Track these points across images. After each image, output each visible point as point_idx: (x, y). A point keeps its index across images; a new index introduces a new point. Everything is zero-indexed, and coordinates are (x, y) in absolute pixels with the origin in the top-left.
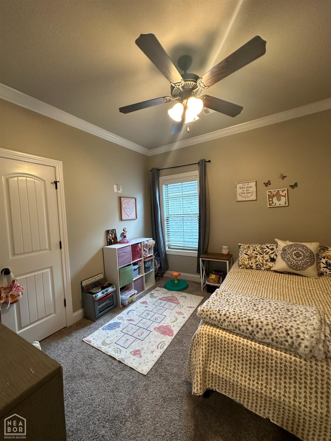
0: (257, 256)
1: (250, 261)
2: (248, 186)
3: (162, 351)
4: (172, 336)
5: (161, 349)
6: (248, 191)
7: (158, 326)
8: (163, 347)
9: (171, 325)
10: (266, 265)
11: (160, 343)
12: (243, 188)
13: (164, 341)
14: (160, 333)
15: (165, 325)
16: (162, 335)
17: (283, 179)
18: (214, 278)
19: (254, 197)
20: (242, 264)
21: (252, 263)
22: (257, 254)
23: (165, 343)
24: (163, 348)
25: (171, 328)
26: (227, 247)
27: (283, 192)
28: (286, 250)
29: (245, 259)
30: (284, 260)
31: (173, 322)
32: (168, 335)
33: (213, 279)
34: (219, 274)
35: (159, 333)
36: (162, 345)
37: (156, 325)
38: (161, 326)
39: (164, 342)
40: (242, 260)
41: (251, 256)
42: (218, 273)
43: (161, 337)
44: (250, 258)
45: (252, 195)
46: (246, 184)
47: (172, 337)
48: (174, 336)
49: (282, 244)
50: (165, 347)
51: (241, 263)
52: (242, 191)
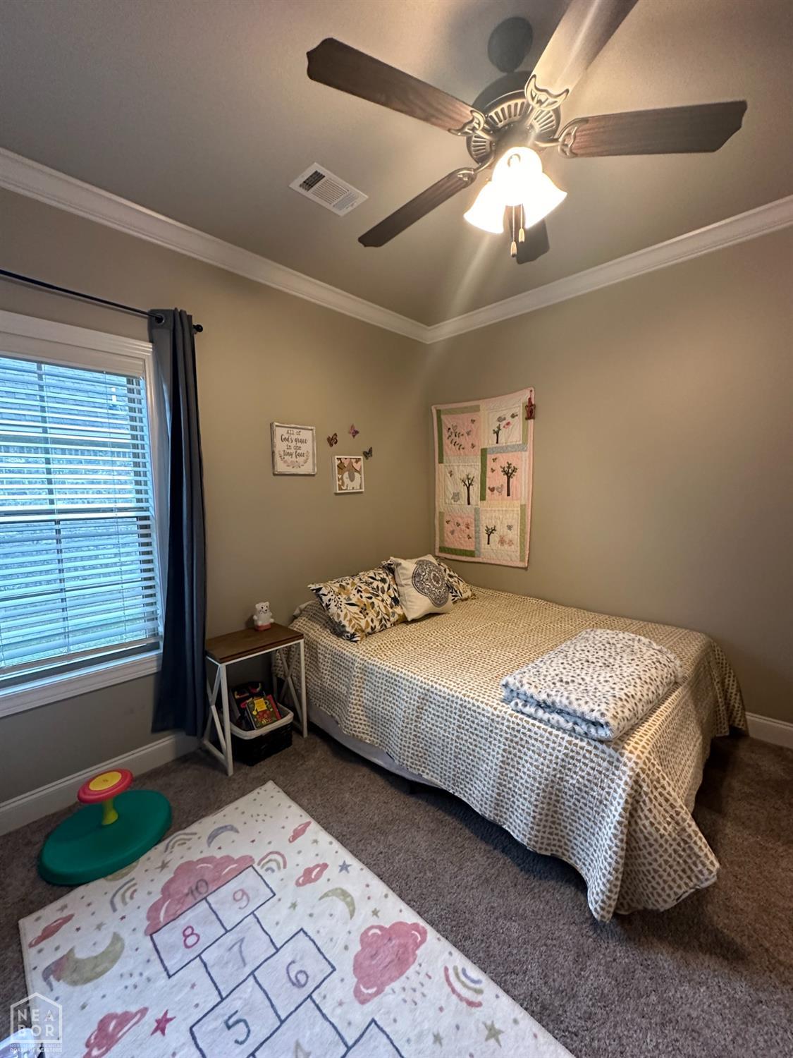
0: (373, 603)
1: (367, 618)
2: (300, 437)
3: (490, 989)
4: (424, 933)
5: (479, 992)
6: (298, 451)
7: (352, 980)
8: (474, 981)
9: (363, 919)
10: (394, 613)
11: (454, 991)
12: (287, 440)
13: (446, 969)
14: (392, 980)
15: (356, 948)
16: (411, 971)
17: (354, 436)
18: (265, 708)
19: (308, 468)
20: (356, 630)
21: (372, 621)
22: (370, 598)
23: (455, 969)
24: (478, 982)
25: (381, 928)
26: (267, 604)
27: (357, 462)
28: (419, 574)
29: (356, 616)
30: (425, 594)
31: (352, 914)
32: (418, 946)
33: (264, 712)
34: (254, 691)
35: (396, 985)
36: (463, 983)
37: (340, 988)
38: (357, 967)
39: (451, 972)
40: (350, 621)
41: (362, 605)
42: (250, 692)
43: (422, 977)
44: (363, 610)
45: (305, 462)
46: (295, 431)
47: (432, 934)
48: (428, 928)
49: (409, 566)
50: (474, 972)
51: (353, 627)
52: (285, 448)
